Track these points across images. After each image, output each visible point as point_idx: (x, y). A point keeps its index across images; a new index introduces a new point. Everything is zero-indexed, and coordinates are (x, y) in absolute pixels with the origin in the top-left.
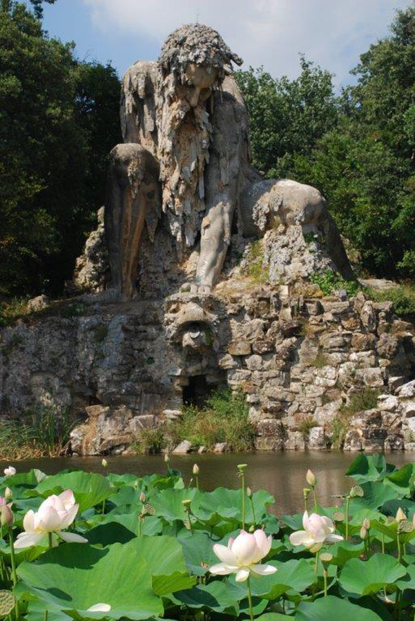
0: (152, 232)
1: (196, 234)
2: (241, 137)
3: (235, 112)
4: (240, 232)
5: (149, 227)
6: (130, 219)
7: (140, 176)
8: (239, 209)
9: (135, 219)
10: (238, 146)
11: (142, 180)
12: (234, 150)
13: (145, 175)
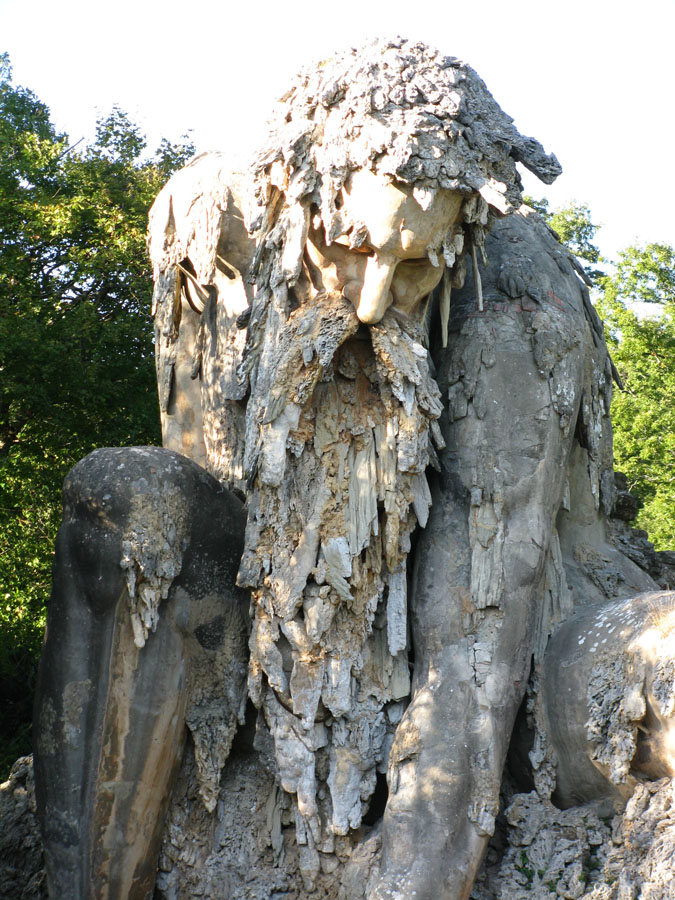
0: (209, 771)
1: (369, 786)
2: (552, 431)
3: (534, 342)
4: (544, 785)
5: (200, 754)
6: (124, 723)
7: (169, 568)
8: (540, 698)
9: (144, 725)
10: (541, 465)
11: (177, 581)
12: (524, 480)
13: (186, 563)
